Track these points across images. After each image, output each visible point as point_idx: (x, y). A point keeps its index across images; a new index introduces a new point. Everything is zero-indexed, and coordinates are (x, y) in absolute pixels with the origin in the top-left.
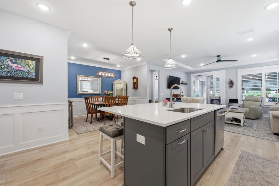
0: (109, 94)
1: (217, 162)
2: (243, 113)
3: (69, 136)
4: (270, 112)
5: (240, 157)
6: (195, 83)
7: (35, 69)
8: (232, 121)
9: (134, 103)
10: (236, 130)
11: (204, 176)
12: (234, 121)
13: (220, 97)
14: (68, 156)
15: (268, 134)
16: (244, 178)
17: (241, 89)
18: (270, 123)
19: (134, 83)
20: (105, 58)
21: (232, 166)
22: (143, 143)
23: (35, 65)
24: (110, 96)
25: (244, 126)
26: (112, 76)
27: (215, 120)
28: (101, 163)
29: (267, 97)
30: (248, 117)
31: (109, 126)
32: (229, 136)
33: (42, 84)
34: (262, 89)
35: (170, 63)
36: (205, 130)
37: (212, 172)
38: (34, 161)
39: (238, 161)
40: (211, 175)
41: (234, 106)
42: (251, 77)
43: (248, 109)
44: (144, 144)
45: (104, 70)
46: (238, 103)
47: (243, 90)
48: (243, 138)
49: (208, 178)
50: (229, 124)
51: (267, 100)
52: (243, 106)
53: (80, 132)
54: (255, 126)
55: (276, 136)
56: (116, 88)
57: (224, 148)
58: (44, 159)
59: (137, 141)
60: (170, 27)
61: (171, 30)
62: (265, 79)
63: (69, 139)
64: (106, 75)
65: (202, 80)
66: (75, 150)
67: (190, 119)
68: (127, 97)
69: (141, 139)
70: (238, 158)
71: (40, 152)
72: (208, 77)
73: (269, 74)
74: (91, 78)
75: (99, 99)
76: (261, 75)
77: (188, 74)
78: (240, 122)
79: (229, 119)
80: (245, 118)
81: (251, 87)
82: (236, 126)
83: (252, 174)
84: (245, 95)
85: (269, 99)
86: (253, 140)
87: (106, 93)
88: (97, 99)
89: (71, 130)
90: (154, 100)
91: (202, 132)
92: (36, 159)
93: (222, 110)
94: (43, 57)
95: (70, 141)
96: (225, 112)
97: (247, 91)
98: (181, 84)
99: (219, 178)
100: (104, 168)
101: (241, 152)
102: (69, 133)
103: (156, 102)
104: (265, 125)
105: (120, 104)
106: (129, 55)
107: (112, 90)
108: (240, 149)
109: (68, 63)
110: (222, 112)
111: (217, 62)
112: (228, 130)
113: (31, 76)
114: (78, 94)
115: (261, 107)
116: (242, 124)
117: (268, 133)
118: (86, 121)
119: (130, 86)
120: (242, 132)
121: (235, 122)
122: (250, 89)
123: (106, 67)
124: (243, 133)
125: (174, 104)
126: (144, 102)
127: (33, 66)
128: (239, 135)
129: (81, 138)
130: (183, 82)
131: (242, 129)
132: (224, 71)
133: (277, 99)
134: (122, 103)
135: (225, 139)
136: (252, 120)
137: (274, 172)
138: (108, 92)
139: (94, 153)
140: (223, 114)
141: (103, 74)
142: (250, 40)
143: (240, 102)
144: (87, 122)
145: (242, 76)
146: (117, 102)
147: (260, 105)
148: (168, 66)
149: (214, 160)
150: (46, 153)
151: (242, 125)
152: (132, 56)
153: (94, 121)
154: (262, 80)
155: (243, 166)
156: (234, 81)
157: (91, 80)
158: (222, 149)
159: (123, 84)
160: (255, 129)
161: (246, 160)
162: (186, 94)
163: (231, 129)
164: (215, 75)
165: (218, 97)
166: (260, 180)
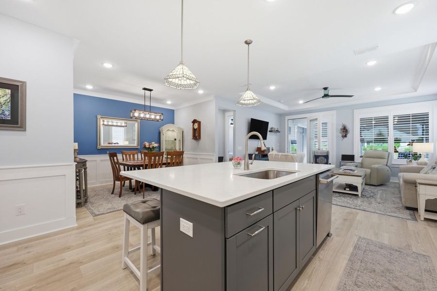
0: (151, 147)
1: (319, 258)
2: (361, 176)
3: (77, 219)
4: (401, 174)
5: (355, 247)
6: (292, 130)
7: (10, 104)
8: (345, 189)
9: (195, 162)
10: (351, 202)
11: (297, 282)
12: (348, 189)
13: (328, 152)
14: (69, 256)
15: (397, 208)
16: (360, 284)
17: (359, 140)
18: (400, 192)
19: (194, 130)
20: (145, 89)
21: (343, 263)
22: (191, 234)
23: (9, 96)
24: (153, 152)
25: (363, 196)
26: (158, 117)
27: (316, 189)
28: (127, 268)
29: (396, 151)
30: (368, 182)
31: (141, 202)
32: (340, 213)
33: (25, 130)
34: (389, 139)
35: (248, 96)
36: (299, 207)
37: (310, 276)
38: (4, 268)
39: (353, 255)
40: (309, 281)
41: (349, 165)
42: (373, 122)
43: (369, 171)
44: (192, 236)
45: (144, 108)
46: (355, 161)
47: (362, 141)
48: (361, 215)
49: (303, 287)
50: (341, 194)
51: (396, 155)
52: (362, 165)
53: (98, 213)
54: (379, 196)
55: (408, 212)
56: (166, 137)
57: (331, 233)
58: (23, 263)
59: (181, 229)
60: (248, 39)
61: (250, 44)
62: (394, 125)
63: (76, 225)
64: (148, 116)
65: (301, 126)
66: (84, 244)
67: (273, 190)
68: (182, 153)
69: (186, 227)
70: (352, 249)
71: (17, 251)
72: (310, 121)
73: (399, 117)
74: (123, 122)
75: (136, 156)
76: (388, 118)
77: (281, 116)
78: (357, 191)
79: (340, 186)
80: (364, 183)
81: (374, 137)
82: (350, 196)
83: (373, 275)
84: (365, 149)
85: (399, 154)
86: (375, 218)
87: (147, 146)
88: (132, 155)
89: (83, 209)
90: (227, 157)
91: (295, 211)
92: (8, 265)
93: (328, 174)
94: (25, 82)
95: (78, 228)
96: (332, 176)
97: (368, 142)
98: (270, 131)
99: (321, 285)
100: (131, 275)
101: (357, 239)
102: (76, 215)
103: (231, 160)
104: (393, 193)
105: (169, 163)
106: (176, 81)
107: (159, 142)
108: (355, 234)
109: (75, 94)
110: (328, 176)
111: (323, 97)
112: (339, 204)
113: (3, 116)
114: (100, 148)
115: (388, 166)
116: (359, 193)
117: (397, 206)
118: (112, 193)
119: (189, 134)
120: (359, 206)
121: (350, 190)
122: (371, 140)
123: (148, 104)
124: (361, 208)
125: (252, 164)
126: (210, 161)
127: (5, 98)
128: (356, 210)
129: (99, 223)
130: (272, 128)
131: (358, 202)
132: (334, 112)
133: (410, 154)
134: (174, 163)
135: (333, 219)
136: (375, 187)
137: (406, 271)
138: (149, 145)
139: (118, 248)
140: (329, 180)
141: (142, 115)
142: (372, 63)
143: (358, 159)
144: (113, 195)
145: (361, 120)
146: (164, 161)
147: (386, 163)
148: (246, 102)
149: (316, 254)
150: (29, 252)
151: (360, 196)
152: (182, 83)
153: (127, 192)
154: (389, 126)
155: (359, 263)
156: (349, 127)
157: (123, 125)
158: (328, 235)
159: (177, 131)
160: (379, 200)
161: (365, 251)
162: (278, 148)
163: (343, 202)
164: (322, 117)
165: (325, 153)
166: (385, 286)
